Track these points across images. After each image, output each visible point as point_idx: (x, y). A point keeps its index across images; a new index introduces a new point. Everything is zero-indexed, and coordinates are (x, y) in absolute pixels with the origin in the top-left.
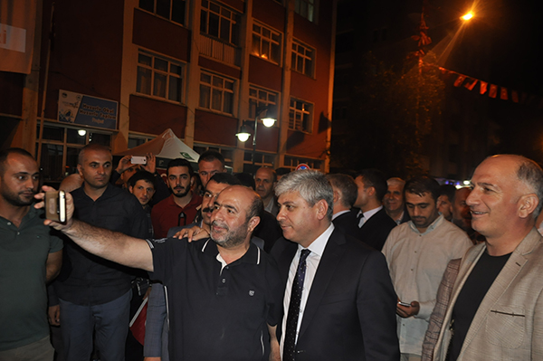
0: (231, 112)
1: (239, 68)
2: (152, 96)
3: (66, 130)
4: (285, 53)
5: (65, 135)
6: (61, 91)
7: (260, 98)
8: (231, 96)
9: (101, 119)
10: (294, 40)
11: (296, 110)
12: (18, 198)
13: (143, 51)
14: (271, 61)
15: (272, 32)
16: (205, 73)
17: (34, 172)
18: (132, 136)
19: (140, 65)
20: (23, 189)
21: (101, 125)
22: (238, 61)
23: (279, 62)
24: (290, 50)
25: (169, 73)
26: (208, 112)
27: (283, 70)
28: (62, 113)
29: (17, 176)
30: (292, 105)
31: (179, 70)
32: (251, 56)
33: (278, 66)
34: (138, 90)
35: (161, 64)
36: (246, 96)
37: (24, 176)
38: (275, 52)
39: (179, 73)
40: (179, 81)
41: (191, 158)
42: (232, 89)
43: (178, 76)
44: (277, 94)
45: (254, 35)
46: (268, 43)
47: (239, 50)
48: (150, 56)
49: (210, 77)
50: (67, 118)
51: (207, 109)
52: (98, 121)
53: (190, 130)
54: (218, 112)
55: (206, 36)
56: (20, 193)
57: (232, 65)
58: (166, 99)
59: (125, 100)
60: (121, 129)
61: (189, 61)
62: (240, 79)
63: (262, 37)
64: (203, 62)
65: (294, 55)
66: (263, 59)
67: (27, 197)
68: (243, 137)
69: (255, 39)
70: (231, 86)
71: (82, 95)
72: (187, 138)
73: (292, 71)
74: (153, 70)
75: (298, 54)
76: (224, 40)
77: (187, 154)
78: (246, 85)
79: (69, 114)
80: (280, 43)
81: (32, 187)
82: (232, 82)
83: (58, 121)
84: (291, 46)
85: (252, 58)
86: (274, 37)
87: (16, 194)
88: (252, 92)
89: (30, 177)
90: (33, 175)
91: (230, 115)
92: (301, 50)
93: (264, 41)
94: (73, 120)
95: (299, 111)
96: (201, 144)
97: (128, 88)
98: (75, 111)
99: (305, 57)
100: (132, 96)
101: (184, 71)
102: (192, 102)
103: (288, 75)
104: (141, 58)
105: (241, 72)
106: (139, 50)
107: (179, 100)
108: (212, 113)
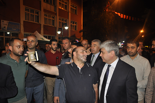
0: (54, 25)
1: (56, 12)
2: (30, 21)
3: (4, 32)
4: (69, 7)
5: (4, 34)
6: (2, 20)
7: (62, 21)
8: (54, 21)
9: (15, 29)
10: (71, 3)
11: (72, 24)
12: (18, 54)
13: (26, 7)
14: (65, 10)
15: (65, 1)
16: (46, 14)
17: (23, 45)
18: (25, 34)
19: (26, 12)
20: (20, 51)
21: (15, 30)
22: (55, 10)
23: (67, 10)
24: (70, 7)
25: (35, 14)
26: (47, 26)
27: (68, 13)
28: (3, 27)
29: (17, 47)
30: (71, 23)
31: (38, 13)
32: (59, 8)
33: (67, 11)
34: (26, 20)
35: (32, 11)
36: (58, 21)
37: (19, 46)
38: (66, 7)
39: (38, 14)
40: (38, 16)
41: (44, 39)
42: (54, 19)
43: (38, 15)
44: (67, 20)
45: (59, 2)
46: (64, 5)
47: (55, 7)
48: (29, 9)
49: (47, 15)
50: (4, 29)
51: (47, 25)
52: (14, 29)
53: (42, 31)
54: (50, 25)
55: (45, 2)
56: (19, 52)
57: (53, 11)
58: (34, 22)
59: (22, 23)
60: (21, 32)
61: (41, 10)
62: (56, 15)
63: (62, 3)
64: (45, 10)
65: (71, 8)
66: (62, 9)
67: (21, 53)
68: (59, 33)
69: (60, 3)
70: (53, 18)
71: (8, 21)
72: (41, 34)
73: (71, 13)
74: (30, 13)
75: (72, 8)
76: (51, 4)
77: (42, 38)
78: (58, 17)
79: (5, 27)
80: (67, 5)
81: (22, 50)
82: (54, 16)
83: (1, 30)
84: (70, 5)
85: (59, 9)
86: (65, 3)
87: (18, 53)
88: (60, 19)
89: (21, 47)
90: (22, 46)
91: (54, 26)
92: (73, 6)
93: (62, 4)
94: (6, 29)
95: (73, 25)
96: (46, 35)
97: (23, 19)
98: (6, 27)
99: (74, 8)
100: (24, 21)
101: (39, 13)
102: (42, 23)
103: (70, 14)
104: (26, 10)
105: (56, 13)
106: (25, 7)
107: (38, 22)
108: (48, 26)
